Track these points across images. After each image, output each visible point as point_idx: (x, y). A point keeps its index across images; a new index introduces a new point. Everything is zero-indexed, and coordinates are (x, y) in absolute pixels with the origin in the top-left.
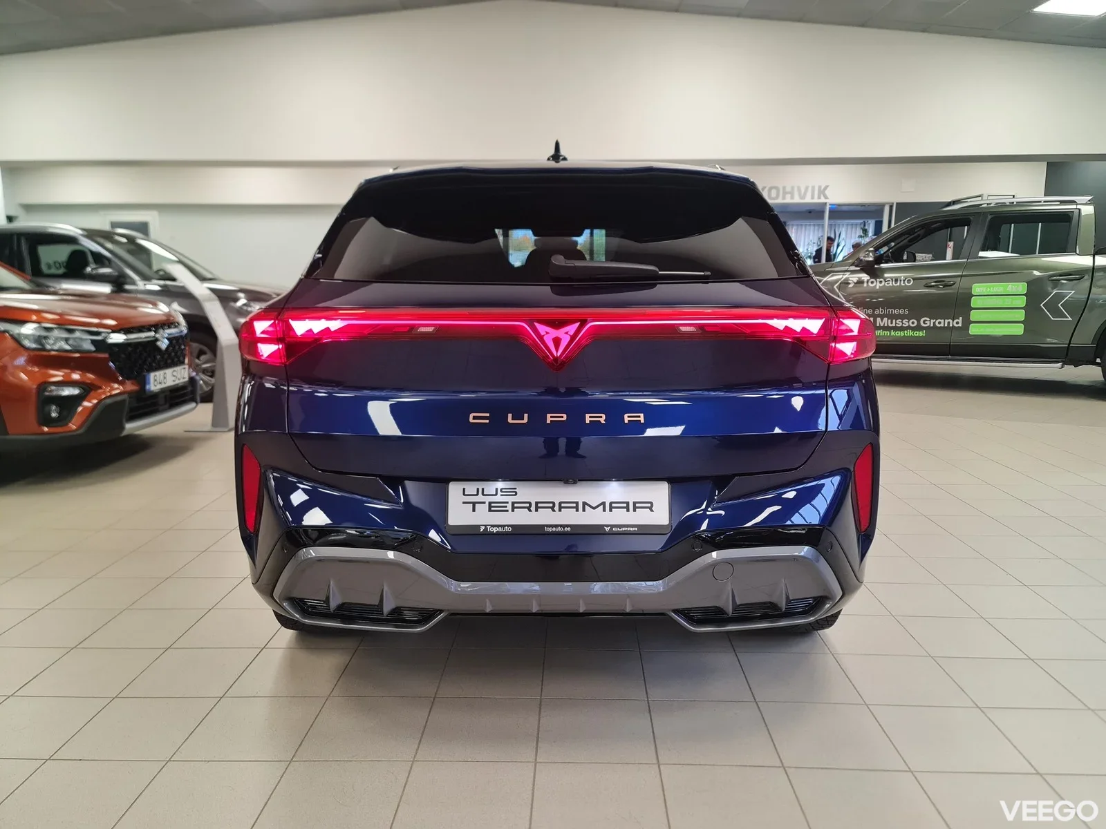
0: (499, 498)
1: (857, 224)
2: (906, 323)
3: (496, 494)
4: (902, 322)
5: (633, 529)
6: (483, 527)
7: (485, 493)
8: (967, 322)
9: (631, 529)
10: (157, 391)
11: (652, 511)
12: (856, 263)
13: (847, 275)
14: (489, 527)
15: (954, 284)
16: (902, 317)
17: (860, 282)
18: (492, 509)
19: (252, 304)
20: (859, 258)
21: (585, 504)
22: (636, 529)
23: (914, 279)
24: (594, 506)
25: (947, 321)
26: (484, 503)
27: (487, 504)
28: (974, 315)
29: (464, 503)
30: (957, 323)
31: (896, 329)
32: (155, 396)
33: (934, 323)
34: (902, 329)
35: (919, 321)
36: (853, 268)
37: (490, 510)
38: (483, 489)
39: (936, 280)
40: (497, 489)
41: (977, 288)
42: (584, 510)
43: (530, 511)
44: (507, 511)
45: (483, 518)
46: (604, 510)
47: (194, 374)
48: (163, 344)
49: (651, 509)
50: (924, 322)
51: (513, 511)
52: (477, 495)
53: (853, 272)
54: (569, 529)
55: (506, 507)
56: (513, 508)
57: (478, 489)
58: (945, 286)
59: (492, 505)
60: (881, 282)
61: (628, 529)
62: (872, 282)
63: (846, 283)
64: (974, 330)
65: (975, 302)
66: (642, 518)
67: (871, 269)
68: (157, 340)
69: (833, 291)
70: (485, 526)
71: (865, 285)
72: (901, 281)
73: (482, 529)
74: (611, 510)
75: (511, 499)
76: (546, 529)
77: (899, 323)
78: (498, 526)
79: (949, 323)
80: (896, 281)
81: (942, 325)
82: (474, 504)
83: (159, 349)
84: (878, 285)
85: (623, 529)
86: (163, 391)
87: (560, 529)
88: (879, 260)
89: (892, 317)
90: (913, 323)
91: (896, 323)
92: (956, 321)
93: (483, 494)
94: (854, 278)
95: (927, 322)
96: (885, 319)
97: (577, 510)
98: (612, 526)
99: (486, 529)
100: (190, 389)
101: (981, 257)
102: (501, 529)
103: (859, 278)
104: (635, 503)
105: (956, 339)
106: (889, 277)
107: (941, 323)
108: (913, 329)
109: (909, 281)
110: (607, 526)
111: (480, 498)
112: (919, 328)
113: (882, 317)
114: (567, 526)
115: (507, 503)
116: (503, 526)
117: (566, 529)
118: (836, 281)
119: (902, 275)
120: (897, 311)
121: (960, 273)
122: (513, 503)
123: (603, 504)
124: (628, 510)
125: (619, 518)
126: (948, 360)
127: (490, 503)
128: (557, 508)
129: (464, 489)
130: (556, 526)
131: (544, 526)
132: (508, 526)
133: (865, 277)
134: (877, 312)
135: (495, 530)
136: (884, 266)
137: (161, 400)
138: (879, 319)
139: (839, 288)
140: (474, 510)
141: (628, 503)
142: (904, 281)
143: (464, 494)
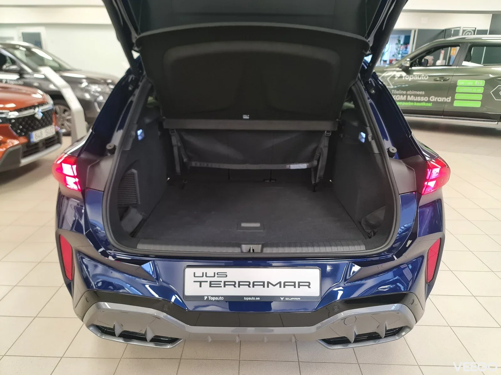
0: (216, 279)
1: (395, 37)
2: (423, 99)
3: (214, 276)
4: (421, 98)
5: (298, 299)
6: (206, 297)
7: (207, 276)
8: (453, 100)
9: (297, 299)
10: (38, 142)
11: (309, 287)
12: (400, 66)
13: (395, 73)
14: (209, 297)
15: (448, 80)
16: (421, 96)
17: (401, 77)
18: (212, 285)
19: (91, 85)
20: (401, 64)
21: (268, 283)
22: (300, 299)
23: (429, 76)
24: (274, 284)
25: (443, 98)
26: (207, 282)
27: (209, 282)
28: (457, 96)
29: (194, 282)
30: (448, 100)
31: (417, 102)
32: (36, 144)
33: (437, 99)
34: (420, 102)
35: (429, 98)
36: (398, 69)
37: (210, 286)
38: (206, 273)
39: (440, 77)
40: (215, 273)
41: (460, 82)
42: (268, 287)
43: (235, 287)
44: (221, 287)
45: (206, 291)
46: (280, 287)
47: (59, 129)
48: (39, 116)
49: (309, 286)
50: (432, 99)
51: (224, 287)
52: (203, 276)
53: (398, 71)
54: (259, 299)
55: (220, 284)
56: (225, 285)
57: (203, 273)
58: (444, 80)
59: (212, 283)
60: (412, 77)
61: (295, 299)
62: (407, 77)
63: (394, 77)
64: (457, 104)
65: (458, 89)
66: (303, 292)
67: (407, 70)
68: (35, 114)
69: (386, 81)
70: (208, 296)
71: (403, 78)
72: (422, 77)
73: (206, 298)
74: (284, 287)
75: (223, 279)
76: (245, 299)
77: (419, 99)
78: (215, 296)
79: (444, 100)
80: (420, 77)
81: (440, 101)
82: (201, 282)
83: (36, 119)
84: (410, 78)
85: (292, 299)
86: (41, 141)
87: (253, 299)
88: (411, 66)
89: (416, 95)
90: (426, 99)
91: (417, 99)
92: (448, 98)
93: (206, 276)
94: (398, 74)
95: (433, 99)
96: (412, 96)
97: (264, 287)
98: (285, 297)
99: (208, 298)
100: (56, 138)
101: (463, 66)
102: (217, 299)
103: (401, 75)
104: (299, 283)
105: (447, 108)
106: (416, 75)
107: (440, 99)
108: (426, 102)
109: (426, 77)
110: (282, 297)
111: (204, 279)
112: (429, 102)
113: (410, 95)
114: (258, 297)
115: (221, 282)
116: (218, 296)
117: (257, 299)
118: (388, 76)
119: (422, 74)
120: (418, 93)
121: (452, 75)
122: (225, 282)
123: (280, 283)
124: (295, 287)
125: (289, 292)
126: (442, 118)
127: (210, 282)
128: (251, 285)
129: (194, 273)
130: (251, 297)
131: (243, 297)
132: (222, 296)
133: (404, 74)
134: (408, 92)
135: (213, 299)
136: (413, 68)
137: (41, 145)
138: (409, 97)
139: (390, 80)
140: (200, 286)
141: (295, 283)
142: (424, 77)
143: (195, 276)
